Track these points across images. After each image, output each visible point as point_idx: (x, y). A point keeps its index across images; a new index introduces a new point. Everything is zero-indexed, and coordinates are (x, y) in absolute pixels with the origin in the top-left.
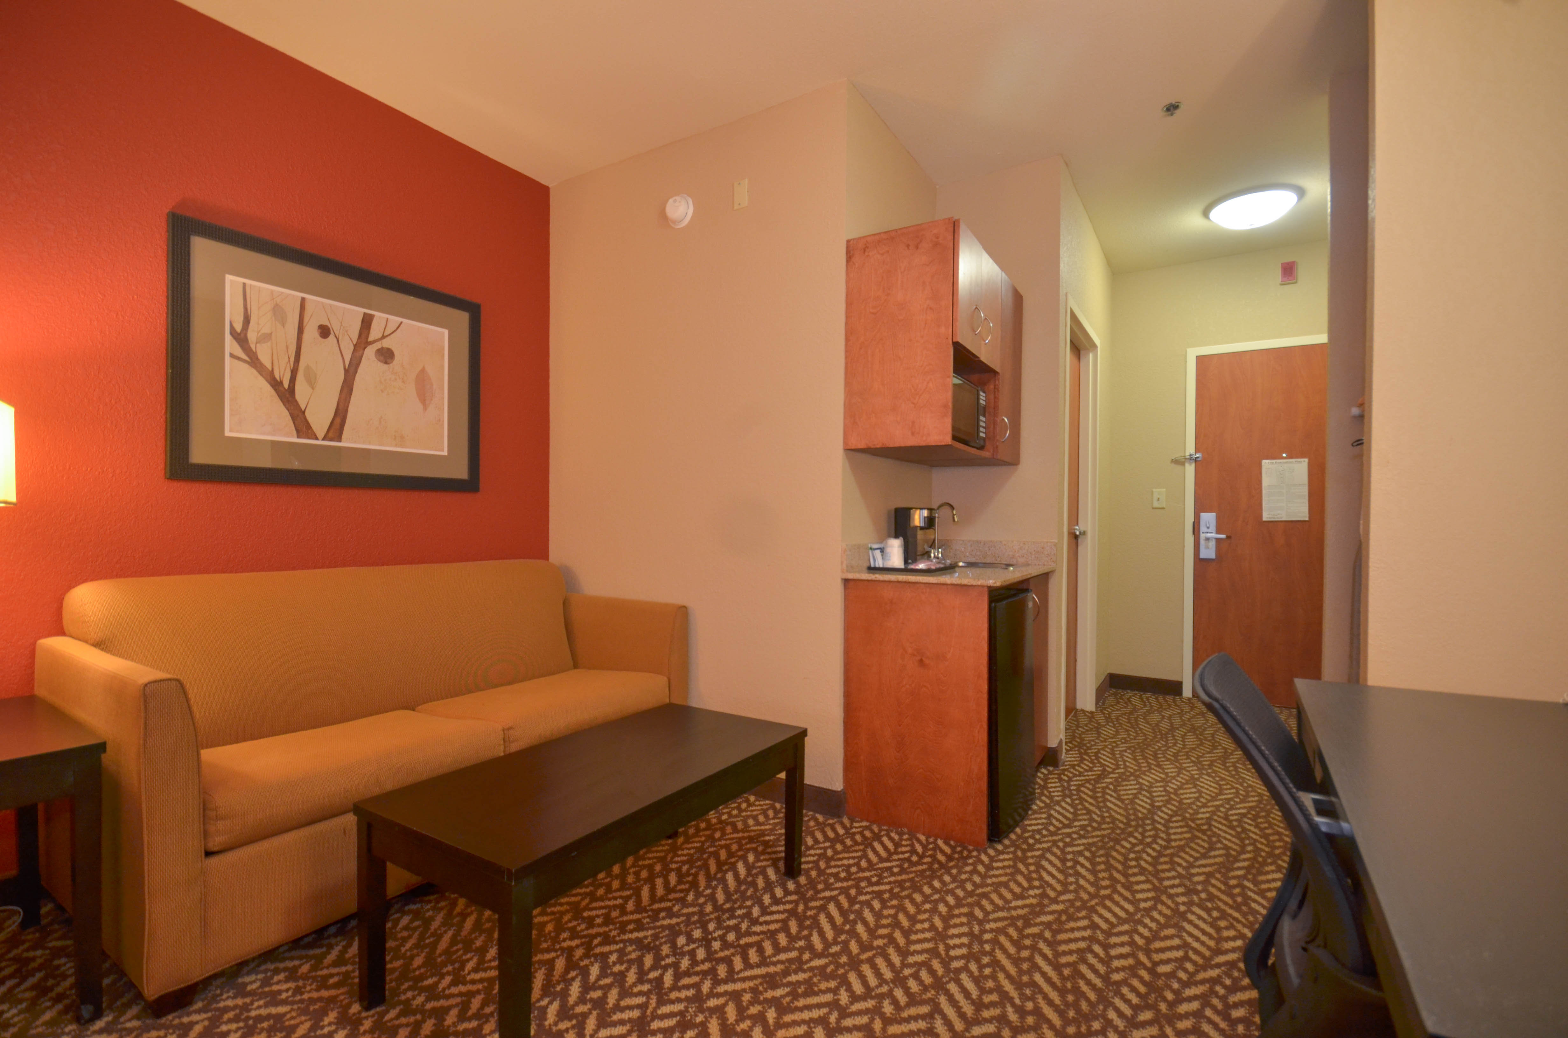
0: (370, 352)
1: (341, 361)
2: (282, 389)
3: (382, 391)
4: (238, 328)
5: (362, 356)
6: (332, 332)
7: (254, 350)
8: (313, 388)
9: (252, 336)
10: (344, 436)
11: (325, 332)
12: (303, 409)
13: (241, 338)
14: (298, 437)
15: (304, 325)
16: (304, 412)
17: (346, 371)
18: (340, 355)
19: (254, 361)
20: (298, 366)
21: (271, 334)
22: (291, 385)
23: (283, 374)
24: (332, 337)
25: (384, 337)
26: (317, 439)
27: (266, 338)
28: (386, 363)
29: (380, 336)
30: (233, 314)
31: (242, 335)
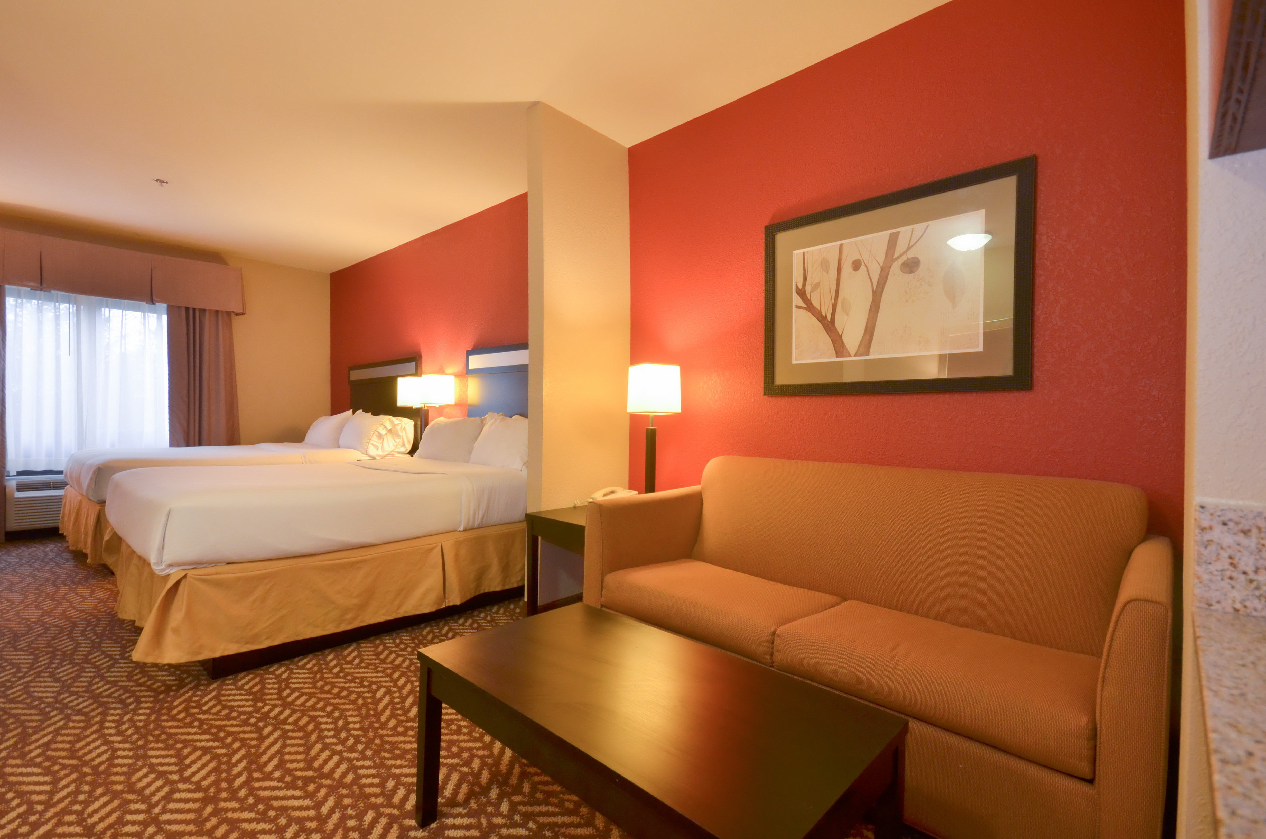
0: (896, 267)
1: (870, 284)
2: (826, 322)
3: (907, 301)
4: (800, 286)
5: (888, 274)
6: (863, 263)
7: (809, 298)
8: (848, 315)
9: (808, 289)
10: (871, 350)
11: (856, 265)
12: (840, 334)
13: (802, 293)
14: (837, 357)
15: (842, 265)
16: (841, 337)
17: (874, 292)
18: (869, 280)
19: (809, 306)
20: (837, 300)
21: (819, 282)
22: (833, 317)
23: (827, 311)
24: (863, 268)
25: (909, 248)
26: (850, 356)
27: (816, 286)
28: (911, 272)
29: (905, 248)
30: (797, 278)
31: (803, 290)
